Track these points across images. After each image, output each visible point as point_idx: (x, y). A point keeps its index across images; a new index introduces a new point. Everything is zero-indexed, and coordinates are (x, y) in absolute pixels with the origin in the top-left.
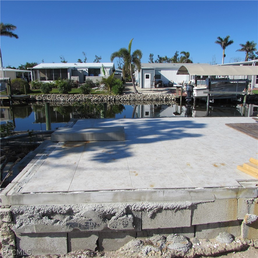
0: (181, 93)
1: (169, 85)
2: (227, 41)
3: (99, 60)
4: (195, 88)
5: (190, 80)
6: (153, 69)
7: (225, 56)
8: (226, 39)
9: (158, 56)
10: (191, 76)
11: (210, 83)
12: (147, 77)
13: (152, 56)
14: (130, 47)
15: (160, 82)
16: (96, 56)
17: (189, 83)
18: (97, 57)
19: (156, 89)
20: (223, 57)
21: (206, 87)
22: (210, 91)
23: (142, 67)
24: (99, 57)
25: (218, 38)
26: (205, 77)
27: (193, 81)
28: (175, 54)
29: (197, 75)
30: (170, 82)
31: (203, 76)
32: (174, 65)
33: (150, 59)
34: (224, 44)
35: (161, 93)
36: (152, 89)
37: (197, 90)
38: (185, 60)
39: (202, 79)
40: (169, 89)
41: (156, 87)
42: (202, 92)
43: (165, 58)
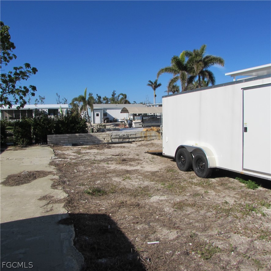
0: (124, 126)
1: (114, 121)
2: (156, 84)
3: (43, 100)
4: (134, 122)
5: (130, 117)
6: (102, 109)
7: (156, 96)
8: (156, 82)
9: (97, 95)
10: (130, 114)
11: (142, 118)
13: (91, 95)
15: (107, 118)
17: (128, 119)
18: (41, 97)
20: (154, 97)
21: (140, 121)
22: (143, 123)
23: (94, 108)
24: (43, 97)
25: (149, 82)
26: (139, 115)
27: (132, 117)
28: (113, 93)
29: (134, 113)
30: (114, 118)
31: (138, 114)
32: (117, 105)
34: (154, 86)
35: (110, 126)
37: (135, 123)
38: (123, 100)
39: (138, 116)
40: (114, 124)
42: (138, 124)
43: (105, 98)
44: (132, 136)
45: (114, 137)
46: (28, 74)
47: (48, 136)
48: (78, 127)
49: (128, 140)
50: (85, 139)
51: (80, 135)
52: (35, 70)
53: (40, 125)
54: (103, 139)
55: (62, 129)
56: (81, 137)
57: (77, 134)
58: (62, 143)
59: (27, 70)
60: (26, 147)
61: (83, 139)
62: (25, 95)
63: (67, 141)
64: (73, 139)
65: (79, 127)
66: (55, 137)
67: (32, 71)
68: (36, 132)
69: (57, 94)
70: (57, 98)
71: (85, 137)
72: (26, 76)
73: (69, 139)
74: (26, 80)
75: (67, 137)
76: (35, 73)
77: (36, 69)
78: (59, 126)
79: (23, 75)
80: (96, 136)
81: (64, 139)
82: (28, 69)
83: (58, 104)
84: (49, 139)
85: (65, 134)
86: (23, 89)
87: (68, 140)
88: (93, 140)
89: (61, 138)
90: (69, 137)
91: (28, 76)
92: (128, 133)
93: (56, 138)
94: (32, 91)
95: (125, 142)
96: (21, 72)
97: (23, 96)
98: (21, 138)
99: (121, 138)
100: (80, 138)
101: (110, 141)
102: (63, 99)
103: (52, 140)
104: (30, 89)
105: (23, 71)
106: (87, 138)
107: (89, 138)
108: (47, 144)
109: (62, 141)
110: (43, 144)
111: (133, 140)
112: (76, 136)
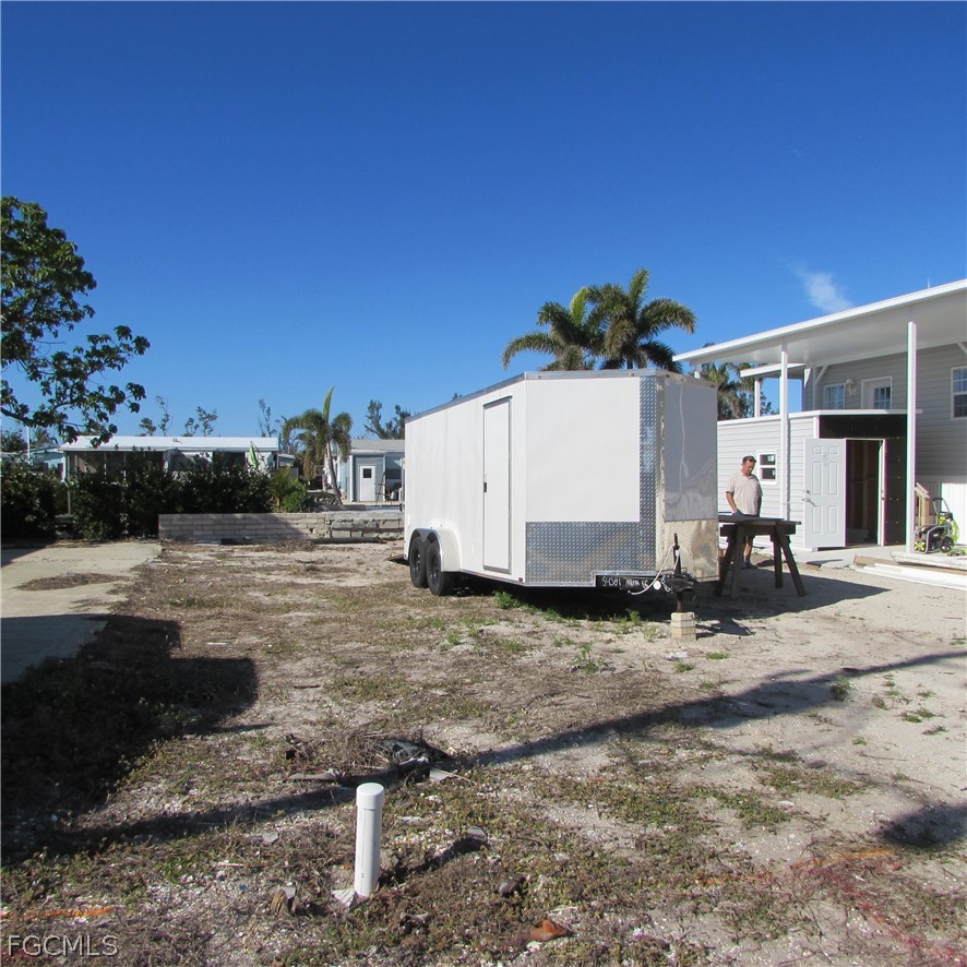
3: (210, 423)
6: (381, 456)
9: (398, 408)
12: (367, 474)
13: (378, 409)
14: (327, 406)
16: (200, 410)
18: (204, 412)
19: (389, 503)
23: (353, 451)
24: (212, 414)
33: (370, 418)
36: (379, 504)
41: (388, 499)
44: (386, 526)
45: (338, 525)
46: (122, 355)
47: (160, 516)
48: (242, 497)
49: (375, 535)
50: (257, 527)
51: (244, 519)
52: (142, 344)
53: (143, 489)
54: (308, 531)
55: (200, 500)
56: (247, 522)
57: (238, 516)
58: (196, 536)
59: (122, 344)
60: (102, 542)
61: (253, 527)
62: (112, 408)
63: (211, 532)
64: (226, 527)
65: (246, 497)
66: (179, 520)
67: (133, 345)
68: (131, 506)
69: (262, 404)
70: (262, 415)
71: (260, 524)
72: (117, 359)
73: (218, 527)
74: (119, 369)
75: (211, 523)
76: (141, 352)
77: (145, 340)
78: (192, 492)
79: (111, 357)
80: (290, 521)
81: (203, 525)
82: (125, 342)
83: (264, 435)
84: (163, 526)
85: (209, 512)
86: (107, 394)
87: (214, 530)
88: (279, 532)
89: (195, 523)
90: (217, 523)
91: (123, 360)
92: (379, 515)
93: (181, 523)
94: (133, 400)
95: (365, 541)
96: (107, 349)
97: (108, 412)
98: (92, 520)
99: (357, 530)
100: (245, 524)
101: (328, 536)
102: (278, 421)
103: (170, 528)
104: (128, 393)
105: (112, 346)
106: (263, 527)
107: (268, 526)
108: (157, 538)
109: (196, 533)
110: (147, 538)
111: (392, 535)
112: (236, 519)
